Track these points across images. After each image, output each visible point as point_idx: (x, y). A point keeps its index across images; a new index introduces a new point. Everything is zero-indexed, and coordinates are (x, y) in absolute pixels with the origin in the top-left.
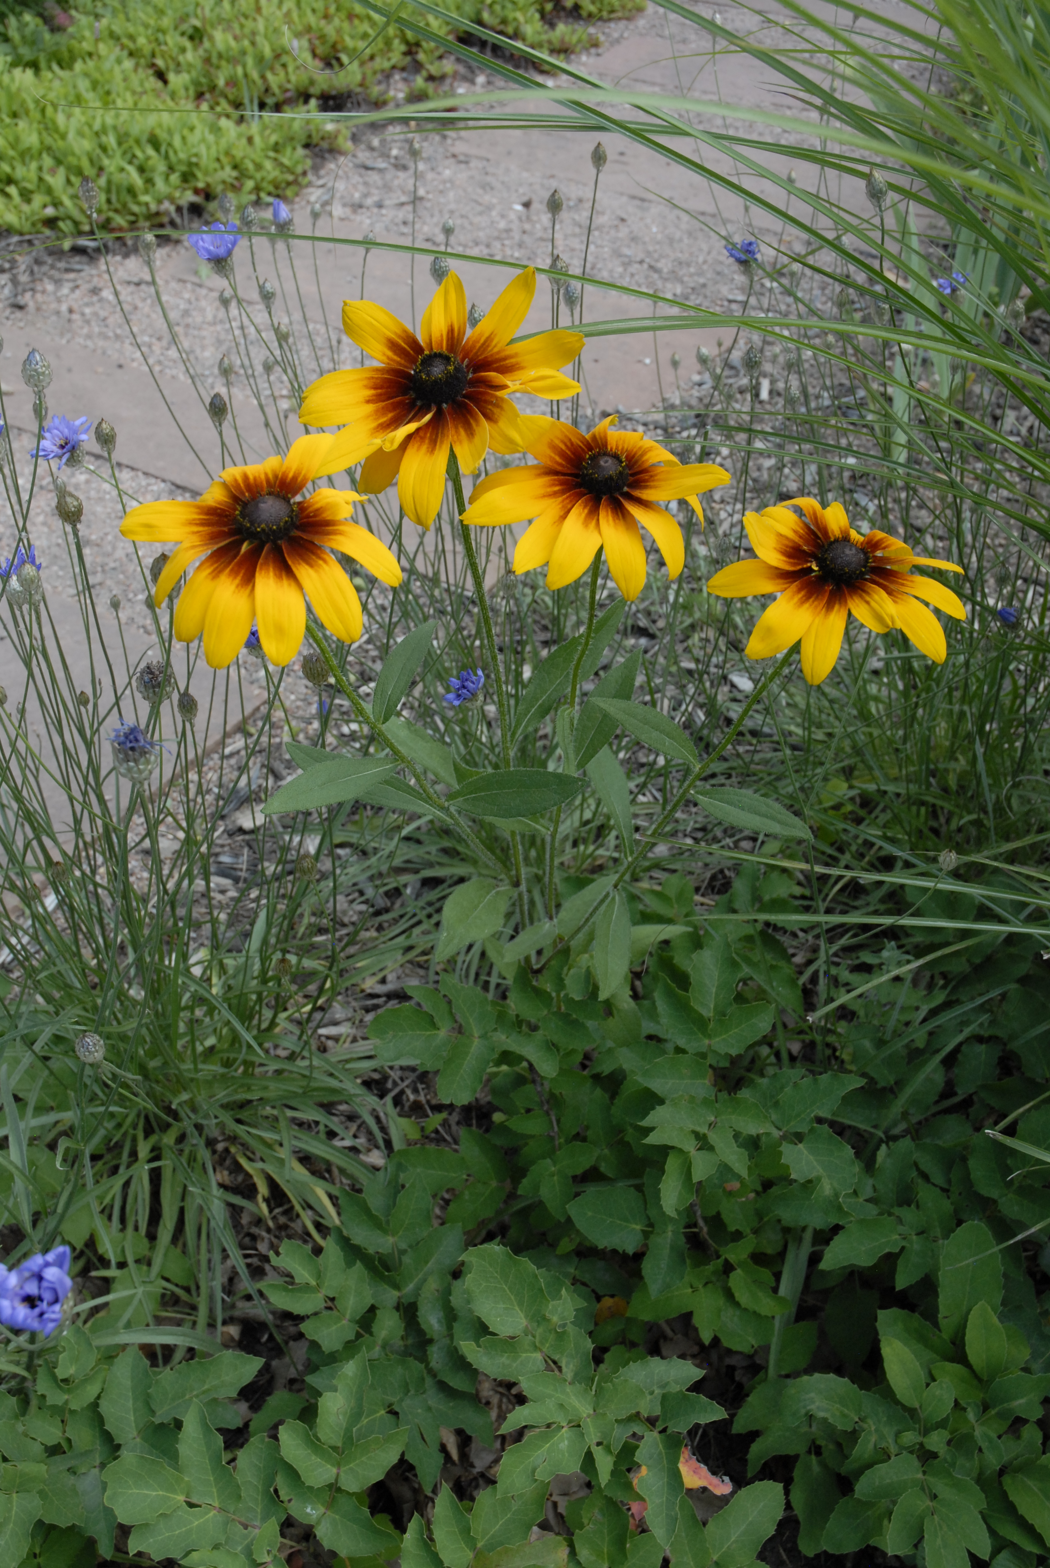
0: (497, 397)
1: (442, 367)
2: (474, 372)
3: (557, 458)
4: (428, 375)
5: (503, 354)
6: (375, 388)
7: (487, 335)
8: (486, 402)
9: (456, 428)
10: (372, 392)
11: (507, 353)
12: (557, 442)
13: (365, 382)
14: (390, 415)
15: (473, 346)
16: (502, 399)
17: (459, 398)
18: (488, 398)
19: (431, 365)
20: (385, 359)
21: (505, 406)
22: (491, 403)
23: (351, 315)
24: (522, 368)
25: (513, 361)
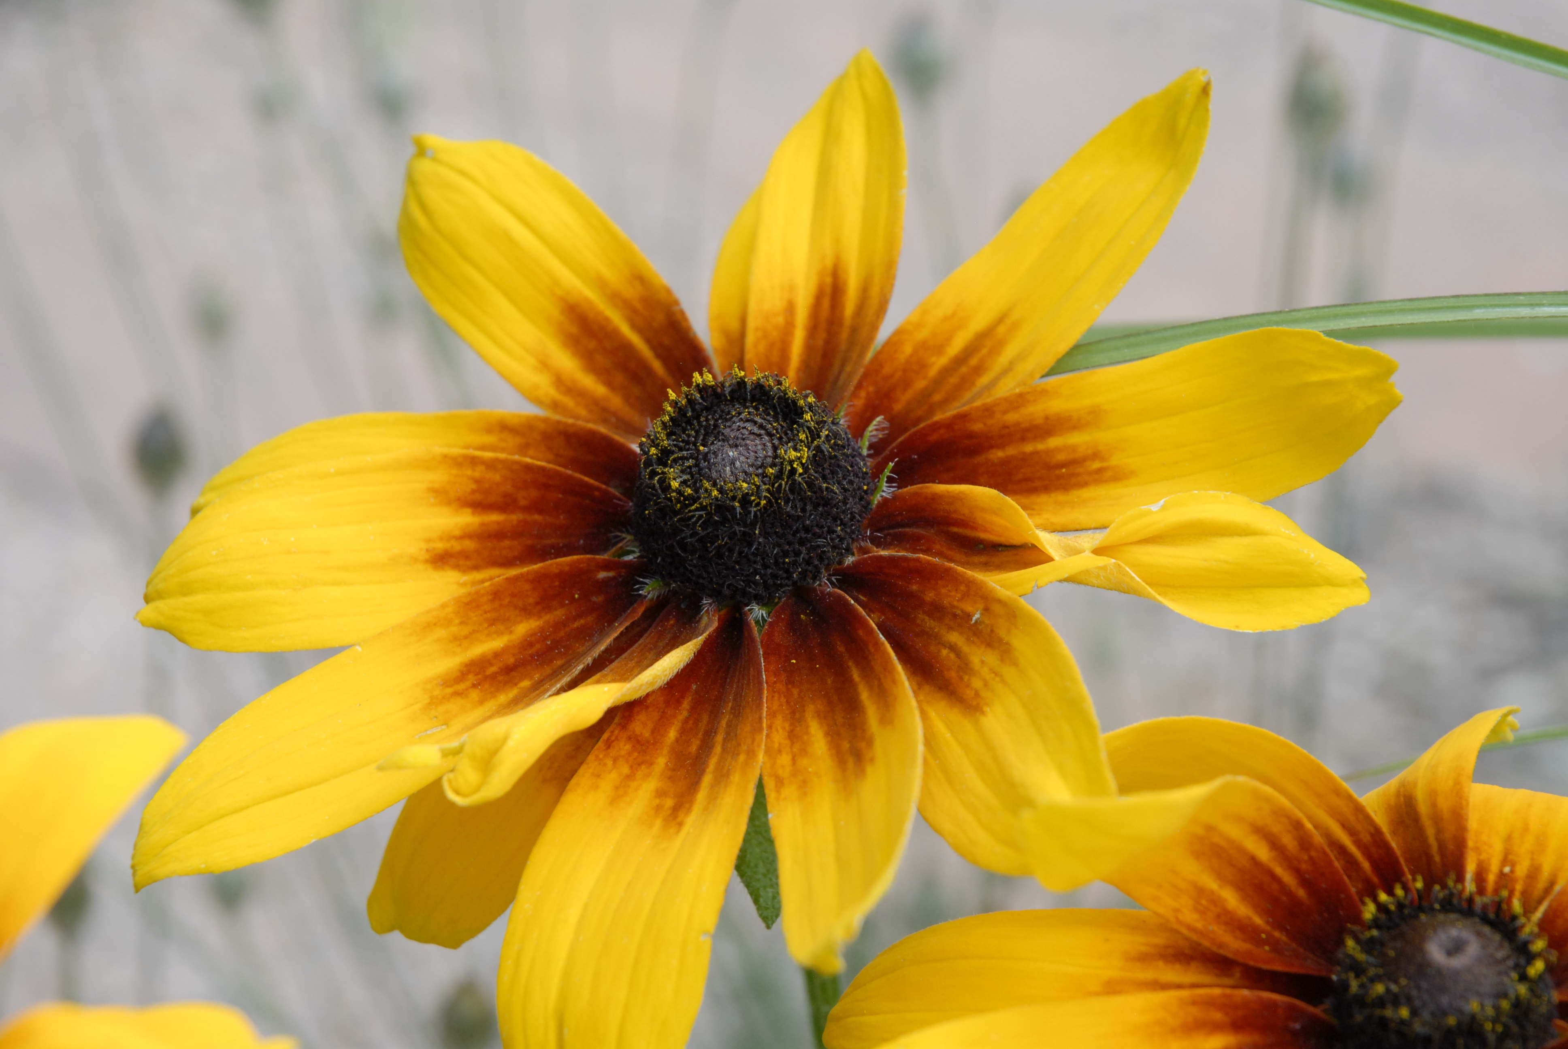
0: (988, 600)
1: (761, 448)
2: (903, 477)
3: (1231, 899)
4: (695, 477)
5: (1036, 411)
6: (479, 505)
7: (978, 323)
8: (938, 611)
9: (796, 718)
10: (467, 519)
11: (1056, 406)
12: (1236, 833)
13: (440, 477)
14: (524, 628)
15: (916, 365)
16: (1012, 613)
17: (826, 585)
18: (949, 596)
19: (712, 433)
20: (544, 385)
21: (1019, 642)
22: (962, 620)
23: (432, 195)
24: (1118, 476)
25: (1078, 440)
